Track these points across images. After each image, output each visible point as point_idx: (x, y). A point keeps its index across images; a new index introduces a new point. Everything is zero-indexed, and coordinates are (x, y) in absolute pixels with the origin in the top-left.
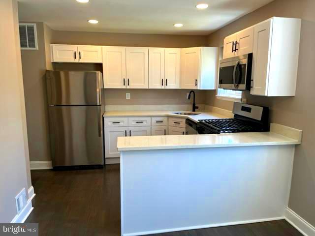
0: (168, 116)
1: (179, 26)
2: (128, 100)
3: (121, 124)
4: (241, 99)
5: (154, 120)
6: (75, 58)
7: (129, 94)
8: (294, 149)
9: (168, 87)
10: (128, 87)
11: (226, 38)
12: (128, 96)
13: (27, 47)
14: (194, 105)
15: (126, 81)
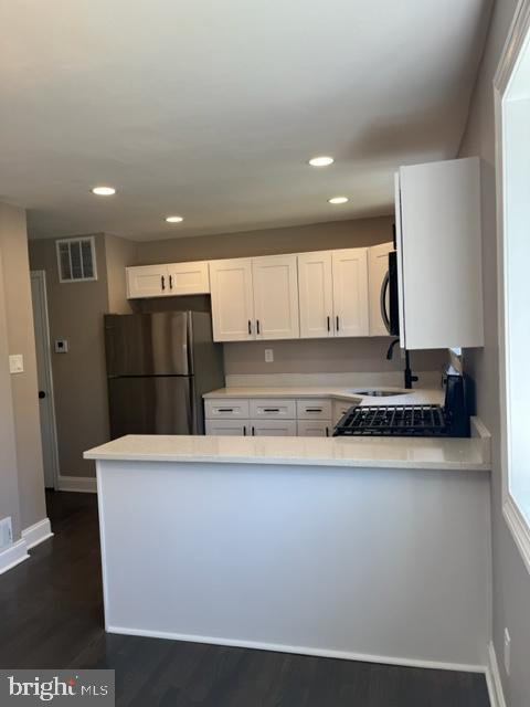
0: (334, 399)
2: (270, 363)
3: (236, 413)
5: (302, 405)
6: (163, 288)
7: (271, 351)
9: (341, 334)
10: (258, 338)
12: (269, 356)
13: (80, 277)
14: (408, 372)
15: (254, 324)
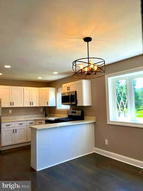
0: (35, 120)
1: (40, 78)
2: (10, 113)
3: (11, 126)
4: (70, 109)
5: (28, 122)
7: (11, 110)
8: (94, 124)
9: (33, 106)
10: (13, 106)
11: (63, 85)
14: (46, 114)
15: (12, 103)
